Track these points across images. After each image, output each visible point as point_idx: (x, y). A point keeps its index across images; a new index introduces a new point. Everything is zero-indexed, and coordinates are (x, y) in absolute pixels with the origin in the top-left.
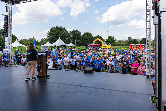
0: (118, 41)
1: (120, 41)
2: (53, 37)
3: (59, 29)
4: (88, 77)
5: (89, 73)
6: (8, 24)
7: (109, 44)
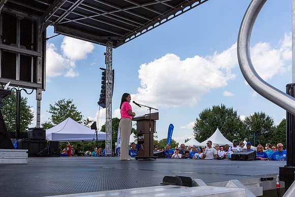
2: (207, 131)
3: (220, 111)
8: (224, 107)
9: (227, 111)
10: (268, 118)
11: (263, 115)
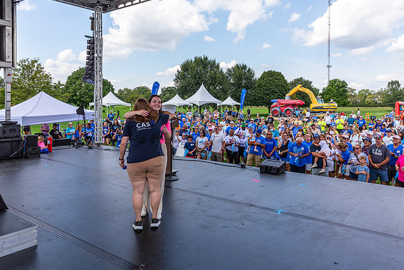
0: (357, 92)
1: (365, 93)
2: (189, 84)
3: (203, 63)
4: (271, 183)
5: (273, 174)
6: (96, 55)
7: (332, 100)
8: (206, 59)
9: (209, 63)
10: (249, 70)
11: (244, 67)
